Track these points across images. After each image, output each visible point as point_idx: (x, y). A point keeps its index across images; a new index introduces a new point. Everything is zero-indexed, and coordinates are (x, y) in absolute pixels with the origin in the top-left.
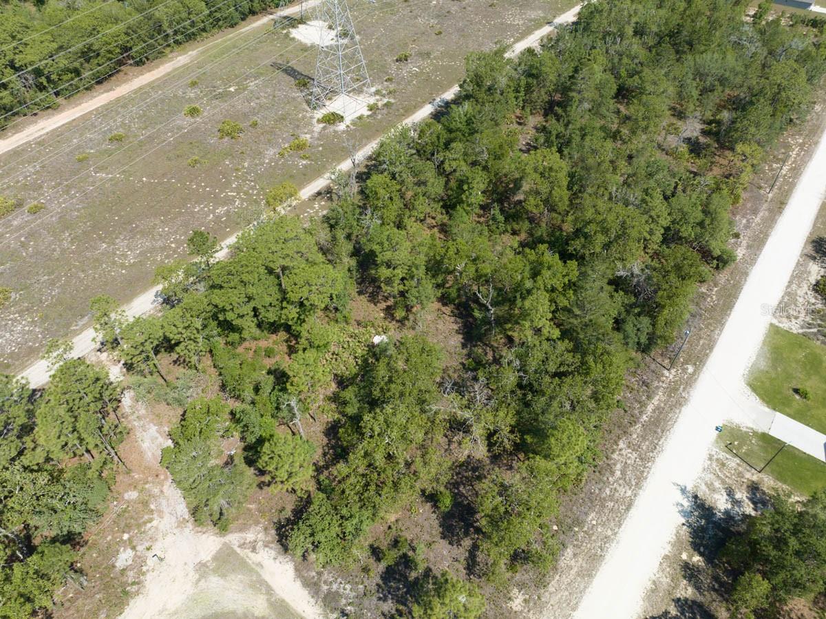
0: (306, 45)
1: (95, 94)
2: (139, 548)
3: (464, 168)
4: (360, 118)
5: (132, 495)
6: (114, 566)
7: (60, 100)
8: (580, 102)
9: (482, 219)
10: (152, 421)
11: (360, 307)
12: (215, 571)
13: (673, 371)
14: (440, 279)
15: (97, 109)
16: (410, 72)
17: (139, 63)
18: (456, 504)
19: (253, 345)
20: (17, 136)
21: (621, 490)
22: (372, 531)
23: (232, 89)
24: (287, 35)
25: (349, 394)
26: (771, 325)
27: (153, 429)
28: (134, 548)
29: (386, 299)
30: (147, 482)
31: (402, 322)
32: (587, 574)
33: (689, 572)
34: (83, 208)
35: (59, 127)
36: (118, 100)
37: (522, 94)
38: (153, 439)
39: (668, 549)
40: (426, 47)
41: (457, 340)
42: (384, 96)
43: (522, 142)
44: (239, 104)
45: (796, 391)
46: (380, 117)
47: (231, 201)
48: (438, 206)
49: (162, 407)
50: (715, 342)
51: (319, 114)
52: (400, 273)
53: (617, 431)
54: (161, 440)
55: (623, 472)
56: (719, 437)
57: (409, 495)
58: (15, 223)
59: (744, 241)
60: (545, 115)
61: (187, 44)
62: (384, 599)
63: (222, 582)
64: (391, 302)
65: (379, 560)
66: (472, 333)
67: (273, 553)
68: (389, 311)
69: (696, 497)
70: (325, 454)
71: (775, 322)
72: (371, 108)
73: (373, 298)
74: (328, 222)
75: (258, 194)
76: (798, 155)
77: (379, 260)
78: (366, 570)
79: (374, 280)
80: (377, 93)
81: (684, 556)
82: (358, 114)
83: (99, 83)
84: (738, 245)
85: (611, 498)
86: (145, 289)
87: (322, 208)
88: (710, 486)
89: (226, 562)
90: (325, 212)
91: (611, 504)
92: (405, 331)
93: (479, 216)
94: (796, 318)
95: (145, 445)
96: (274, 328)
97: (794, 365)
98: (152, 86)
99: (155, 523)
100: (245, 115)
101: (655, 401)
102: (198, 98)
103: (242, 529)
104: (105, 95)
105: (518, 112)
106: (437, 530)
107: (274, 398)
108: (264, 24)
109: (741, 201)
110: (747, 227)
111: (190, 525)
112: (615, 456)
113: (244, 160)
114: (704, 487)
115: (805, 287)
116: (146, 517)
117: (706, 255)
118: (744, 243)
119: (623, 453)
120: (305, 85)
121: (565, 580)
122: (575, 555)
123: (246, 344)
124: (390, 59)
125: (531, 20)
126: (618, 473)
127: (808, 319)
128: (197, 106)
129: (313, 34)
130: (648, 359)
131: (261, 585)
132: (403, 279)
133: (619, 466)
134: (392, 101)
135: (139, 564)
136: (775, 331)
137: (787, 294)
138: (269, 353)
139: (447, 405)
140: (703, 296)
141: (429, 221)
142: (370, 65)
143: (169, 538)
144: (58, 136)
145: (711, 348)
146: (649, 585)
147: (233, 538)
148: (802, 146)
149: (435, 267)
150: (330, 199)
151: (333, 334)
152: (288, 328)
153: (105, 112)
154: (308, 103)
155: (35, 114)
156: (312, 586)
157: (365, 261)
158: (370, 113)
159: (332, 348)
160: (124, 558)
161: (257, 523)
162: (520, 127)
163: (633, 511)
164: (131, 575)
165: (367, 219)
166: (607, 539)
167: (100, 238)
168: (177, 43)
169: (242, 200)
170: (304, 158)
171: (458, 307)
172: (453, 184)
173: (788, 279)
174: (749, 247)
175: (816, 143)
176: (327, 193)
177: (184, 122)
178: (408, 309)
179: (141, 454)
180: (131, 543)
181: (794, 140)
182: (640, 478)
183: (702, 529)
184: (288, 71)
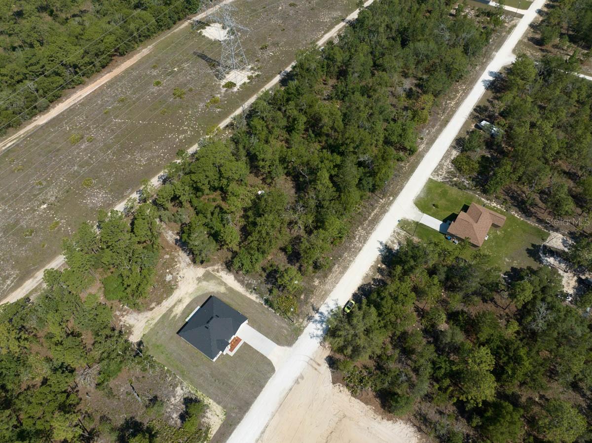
0: (211, 40)
1: (103, 74)
2: (174, 274)
3: (296, 113)
4: (244, 84)
5: (168, 256)
6: (165, 280)
7: (84, 79)
8: (353, 73)
9: (305, 136)
10: (169, 229)
11: (251, 179)
12: (204, 280)
13: (384, 200)
14: (285, 165)
15: (106, 83)
16: (268, 56)
17: (122, 55)
18: (293, 252)
19: (207, 197)
20: (68, 101)
21: (358, 245)
22: (262, 262)
23: (176, 69)
24: (200, 33)
25: (250, 213)
26: (430, 178)
27: (170, 233)
28: (172, 274)
29: (262, 175)
30: (172, 252)
31: (270, 184)
32: (342, 273)
33: (380, 270)
34: (114, 138)
35: (88, 95)
36: (116, 77)
37: (326, 68)
38: (171, 237)
39: (373, 263)
40: (277, 39)
41: (293, 191)
42: (255, 71)
43: (325, 93)
44: (181, 79)
45: (434, 205)
46: (254, 83)
47: (185, 132)
48: (284, 131)
49: (173, 224)
50: (403, 187)
51: (223, 82)
52: (268, 163)
53: (358, 223)
54: (174, 236)
55: (359, 238)
56: (399, 224)
57: (274, 250)
58: (83, 147)
59: (425, 141)
60: (338, 79)
61: (146, 42)
62: (268, 284)
63: (207, 283)
64: (265, 176)
65: (265, 271)
66: (300, 187)
67: (225, 272)
68: (264, 180)
69: (386, 245)
70: (241, 237)
71: (431, 177)
72: (249, 78)
73: (257, 175)
74: (233, 141)
75: (198, 128)
76: (461, 95)
77: (259, 158)
78: (261, 275)
79: (257, 167)
80: (252, 69)
81: (379, 266)
82: (242, 82)
83: (103, 67)
84: (422, 143)
85: (354, 247)
86: (154, 176)
87: (229, 133)
88: (393, 242)
89: (207, 277)
90: (231, 136)
91: (353, 250)
92: (271, 188)
93: (303, 134)
94: (441, 175)
95: (168, 239)
96: (214, 189)
97: (436, 195)
98: (132, 68)
99: (178, 265)
100: (185, 85)
101: (375, 212)
102: (158, 76)
103: (212, 265)
104: (108, 74)
105: (324, 77)
106: (286, 261)
107: (220, 217)
108: (186, 26)
109: (427, 122)
110: (428, 134)
111: (192, 265)
112: (356, 233)
113: (188, 110)
114: (390, 242)
115: (448, 161)
116: (174, 264)
117: (404, 149)
118: (425, 142)
119: (360, 231)
120: (214, 65)
121: (334, 275)
122: (338, 267)
123: (203, 197)
124: (257, 48)
125: (334, 19)
126: (357, 239)
127: (446, 175)
128: (159, 80)
129: (215, 33)
130: (374, 195)
131: (222, 283)
132: (269, 166)
133: (358, 236)
134: (260, 73)
135: (175, 279)
136: (430, 180)
137: (439, 165)
138: (214, 200)
139: (287, 216)
140: (402, 167)
141: (280, 138)
142: (247, 53)
143: (185, 270)
144: (89, 99)
145: (401, 189)
146: (365, 275)
147: (210, 269)
148: (464, 90)
149: (283, 160)
150: (233, 129)
151: (241, 190)
152: (221, 189)
153: (111, 84)
154: (217, 76)
155: (74, 88)
156: (242, 282)
157: (252, 158)
158: (249, 81)
159: (241, 197)
160: (169, 278)
161: (218, 263)
162: (324, 86)
163: (361, 251)
164: (173, 283)
165: (252, 140)
166: (351, 261)
167: (126, 153)
168: (141, 41)
169: (191, 131)
170: (218, 107)
171: (293, 177)
172: (291, 120)
173: (441, 158)
174: (427, 144)
175: (471, 89)
176: (231, 126)
177: (155, 89)
178: (272, 179)
179: (167, 242)
180: (170, 273)
181: (461, 87)
182: (365, 240)
183: (387, 256)
184: (203, 57)
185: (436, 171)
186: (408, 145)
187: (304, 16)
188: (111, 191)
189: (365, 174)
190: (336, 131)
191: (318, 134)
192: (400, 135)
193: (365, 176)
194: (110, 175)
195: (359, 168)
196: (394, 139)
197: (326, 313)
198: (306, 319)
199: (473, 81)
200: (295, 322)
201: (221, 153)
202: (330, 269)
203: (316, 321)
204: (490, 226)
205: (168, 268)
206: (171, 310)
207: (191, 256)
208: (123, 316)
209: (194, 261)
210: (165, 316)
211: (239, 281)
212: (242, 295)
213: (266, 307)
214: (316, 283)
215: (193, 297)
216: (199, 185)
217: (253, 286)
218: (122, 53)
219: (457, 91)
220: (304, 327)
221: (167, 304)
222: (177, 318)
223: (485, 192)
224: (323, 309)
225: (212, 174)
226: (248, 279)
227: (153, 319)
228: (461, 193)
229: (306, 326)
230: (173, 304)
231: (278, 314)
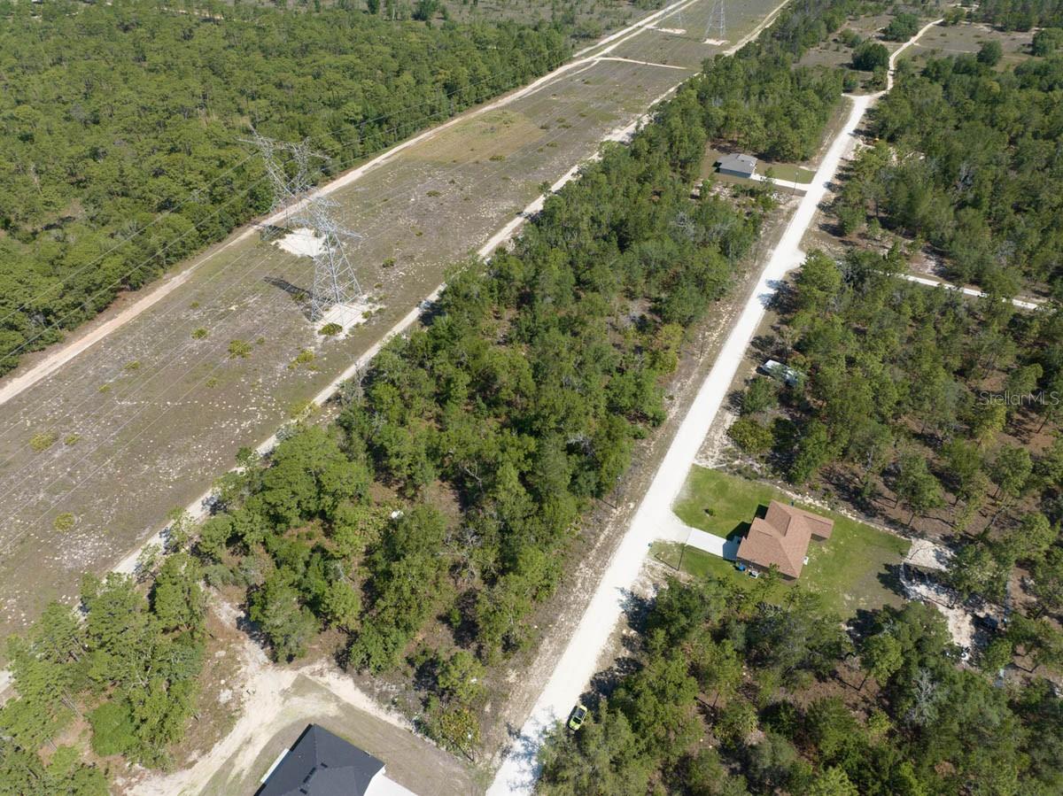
0: (295, 256)
1: (98, 323)
2: (235, 687)
3: (451, 369)
4: (357, 326)
5: (222, 653)
6: (218, 703)
7: (65, 332)
8: (544, 297)
9: (470, 408)
10: (224, 600)
11: (378, 491)
12: (295, 694)
13: (619, 509)
14: (439, 461)
15: (104, 339)
16: (397, 277)
17: (134, 288)
18: (464, 622)
19: (295, 532)
21: (581, 596)
22: (405, 648)
23: (233, 308)
24: (276, 247)
25: (378, 556)
26: (694, 465)
27: (227, 606)
28: (231, 688)
29: (397, 482)
30: (231, 643)
31: (412, 499)
32: (558, 653)
33: (626, 641)
34: (118, 435)
35: (71, 360)
36: (123, 327)
37: (497, 292)
38: (228, 613)
39: (613, 629)
40: (409, 249)
41: (456, 507)
42: (375, 302)
43: (500, 333)
44: (243, 324)
45: (707, 511)
46: (374, 323)
47: (254, 414)
48: (432, 402)
49: (231, 589)
50: (651, 484)
51: (319, 326)
52: (407, 461)
53: (578, 556)
54: (234, 612)
55: (583, 584)
56: (651, 550)
57: (427, 622)
58: (56, 456)
59: (677, 402)
60: (519, 308)
61: (179, 264)
62: (420, 689)
63: (301, 699)
64: (402, 484)
65: (413, 665)
66: (468, 499)
67: (336, 674)
68: (401, 491)
69: (632, 593)
70: (364, 603)
71: (696, 462)
72: (365, 315)
73: (387, 484)
74: (341, 425)
75: (276, 407)
76: (726, 322)
77: (389, 453)
78: (405, 674)
79: (387, 469)
80: (370, 300)
81: (624, 632)
82: (354, 323)
83: (100, 311)
84: (672, 405)
85: (574, 602)
86: (193, 500)
87: (334, 412)
88: (644, 585)
89: (301, 686)
90: (337, 416)
91: (574, 606)
92: (415, 505)
93: (467, 405)
94: (712, 457)
95: (223, 618)
96: (310, 515)
97: (708, 493)
98: (154, 310)
99: (243, 670)
100: (251, 333)
101: (606, 532)
102: (202, 320)
103: (310, 663)
104: (108, 323)
105: (495, 307)
106: (452, 641)
107: (322, 568)
108: (251, 236)
109: (677, 369)
110: (681, 389)
111: (271, 667)
112: (577, 574)
113: (257, 376)
114: (639, 586)
115: (721, 432)
116: (235, 667)
117: (643, 417)
118: (678, 403)
119: (583, 571)
120: (301, 298)
121: (544, 659)
122: (550, 642)
123: (289, 532)
124: (377, 265)
125: (503, 212)
126: (579, 585)
127: (721, 457)
128: (203, 328)
129: (300, 244)
130: (601, 502)
131: (331, 697)
132: (409, 465)
133: (580, 581)
134: (384, 306)
135: (237, 698)
136: (695, 468)
137: (707, 439)
138: (309, 536)
139: (448, 556)
140: (643, 450)
141: (426, 414)
142: (359, 274)
143: (256, 679)
144: (72, 368)
145: (648, 488)
146: (601, 653)
147: (306, 670)
148: (730, 313)
149: (433, 453)
150: (340, 403)
151: (360, 514)
152: (322, 514)
153: (113, 340)
154: (308, 315)
155: (43, 349)
156: (369, 691)
157: (377, 454)
158: (365, 320)
159: (360, 526)
160: (225, 696)
161: (321, 657)
162: (497, 322)
163: (589, 608)
164: (233, 706)
165: (376, 422)
166: (572, 629)
168: (170, 263)
169: (263, 413)
170: (312, 369)
171: (454, 481)
172: (442, 381)
173: (708, 427)
174: (681, 405)
175: (742, 310)
176: (336, 399)
177: (195, 344)
178: (416, 487)
179: (221, 624)
180: (227, 686)
181: (725, 308)
182: (594, 586)
183: (636, 613)
184: (281, 284)
185: (703, 451)
186: (648, 410)
187: (453, 210)
188: (111, 534)
189: (581, 466)
190: (523, 395)
191: (493, 403)
192: (635, 395)
193: (581, 469)
194: (109, 504)
195: (570, 457)
196: (625, 401)
197: (534, 737)
198: (498, 754)
199: (744, 297)
200: (477, 760)
201: (320, 449)
202: (535, 648)
203: (518, 755)
204: (808, 539)
205: (223, 676)
206: (230, 763)
207: (269, 648)
208: (130, 786)
209: (275, 659)
210: (220, 776)
211: (363, 689)
212: (372, 717)
213: (419, 736)
214: (512, 677)
215: (274, 731)
216: (281, 510)
217: (392, 696)
218: (133, 285)
219: (719, 316)
220: (496, 770)
221: (221, 751)
222: (243, 778)
223: (790, 480)
224: (529, 730)
225: (305, 488)
226: (380, 684)
227: (193, 786)
228: (749, 485)
229: (499, 767)
230: (233, 749)
231: (444, 749)
